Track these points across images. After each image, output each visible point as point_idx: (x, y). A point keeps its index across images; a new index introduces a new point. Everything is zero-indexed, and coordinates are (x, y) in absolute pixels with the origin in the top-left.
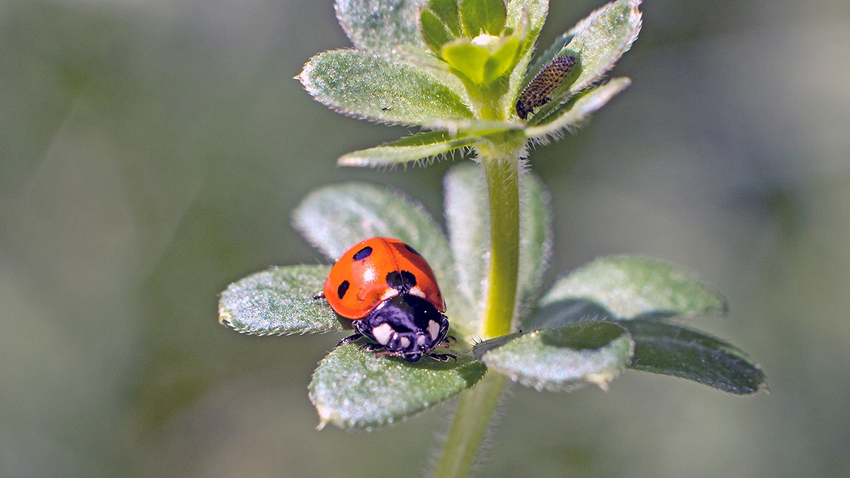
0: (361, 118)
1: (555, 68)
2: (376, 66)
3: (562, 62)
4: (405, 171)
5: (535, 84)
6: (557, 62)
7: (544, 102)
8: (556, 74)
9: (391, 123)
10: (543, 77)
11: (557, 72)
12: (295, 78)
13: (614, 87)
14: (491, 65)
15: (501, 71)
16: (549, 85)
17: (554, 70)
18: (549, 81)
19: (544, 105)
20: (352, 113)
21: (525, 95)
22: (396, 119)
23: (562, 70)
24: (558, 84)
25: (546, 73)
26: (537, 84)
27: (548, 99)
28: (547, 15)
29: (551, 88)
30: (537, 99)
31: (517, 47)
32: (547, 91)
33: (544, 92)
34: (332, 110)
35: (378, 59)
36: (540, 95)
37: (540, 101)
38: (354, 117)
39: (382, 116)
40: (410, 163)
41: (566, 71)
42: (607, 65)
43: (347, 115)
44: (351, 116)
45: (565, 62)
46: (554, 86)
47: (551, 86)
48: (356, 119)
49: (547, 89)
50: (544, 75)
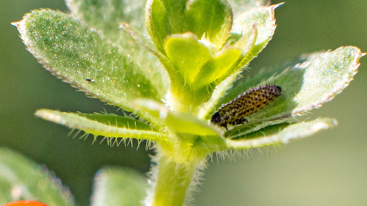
0: (65, 81)
1: (260, 93)
2: (91, 40)
3: (269, 89)
4: (93, 143)
5: (237, 103)
6: (264, 89)
7: (241, 121)
8: (260, 100)
9: (92, 95)
10: (246, 99)
11: (261, 97)
12: (13, 24)
13: (319, 125)
14: (208, 68)
15: (212, 78)
16: (250, 108)
17: (259, 95)
18: (251, 104)
19: (239, 125)
20: (59, 73)
21: (225, 109)
22: (98, 93)
23: (267, 97)
24: (258, 109)
25: (251, 96)
26: (240, 104)
27: (244, 120)
28: (270, 39)
29: (251, 111)
30: (236, 117)
31: (237, 59)
32: (247, 113)
33: (244, 113)
34: (41, 65)
35: (94, 33)
36: (240, 115)
37: (237, 120)
38: (59, 78)
39: (85, 86)
40: (100, 137)
41: (270, 99)
42: (317, 103)
43: (53, 74)
44: (57, 76)
45: (272, 90)
46: (255, 110)
47: (252, 109)
48: (60, 80)
49: (248, 111)
50: (249, 97)
